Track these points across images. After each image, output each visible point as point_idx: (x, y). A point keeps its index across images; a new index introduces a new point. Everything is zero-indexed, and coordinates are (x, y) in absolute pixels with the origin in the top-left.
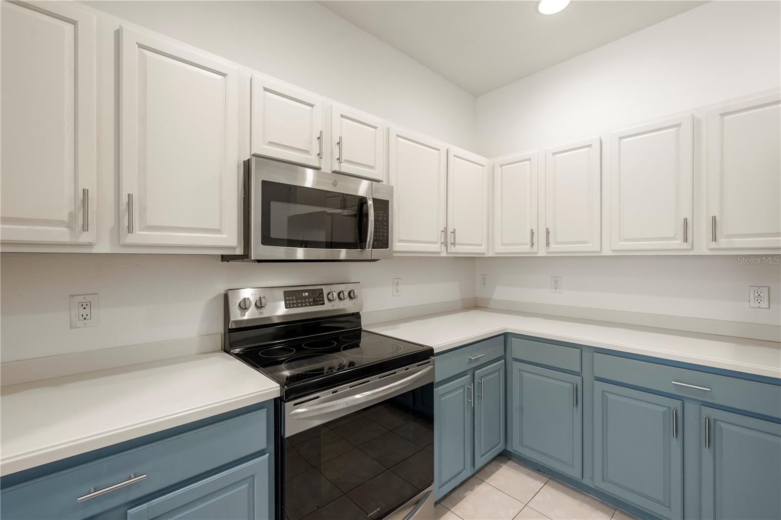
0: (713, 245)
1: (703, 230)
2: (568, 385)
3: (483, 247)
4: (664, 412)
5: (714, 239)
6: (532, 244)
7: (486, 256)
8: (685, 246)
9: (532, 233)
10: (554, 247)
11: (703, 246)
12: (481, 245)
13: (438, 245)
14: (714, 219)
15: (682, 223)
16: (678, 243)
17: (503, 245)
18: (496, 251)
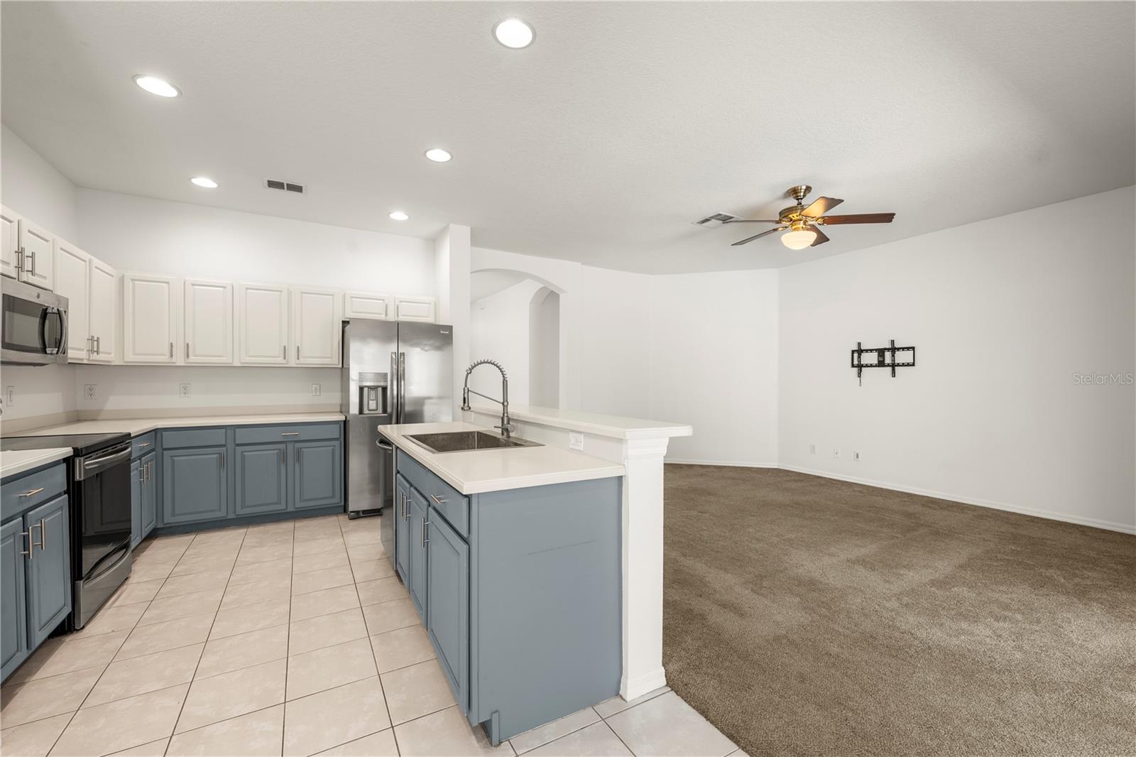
0: (298, 362)
1: (292, 353)
2: (215, 456)
3: (112, 355)
4: (277, 453)
5: (298, 359)
6: (172, 356)
7: (113, 364)
8: (284, 361)
9: (172, 346)
10: (193, 359)
11: (293, 362)
12: (110, 354)
13: (85, 352)
14: (298, 347)
15: (283, 348)
16: (280, 360)
17: (135, 354)
18: (126, 360)
